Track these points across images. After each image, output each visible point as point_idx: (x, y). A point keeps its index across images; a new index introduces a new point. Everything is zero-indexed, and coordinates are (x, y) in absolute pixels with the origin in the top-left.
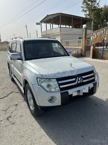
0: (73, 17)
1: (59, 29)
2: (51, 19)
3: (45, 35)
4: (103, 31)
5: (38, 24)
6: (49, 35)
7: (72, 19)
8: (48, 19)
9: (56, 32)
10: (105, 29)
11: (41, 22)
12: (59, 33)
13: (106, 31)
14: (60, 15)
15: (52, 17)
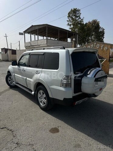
0: (59, 29)
1: (46, 40)
2: (37, 30)
3: (29, 46)
4: (94, 44)
5: (20, 34)
6: (34, 47)
7: (59, 32)
8: (33, 30)
9: (43, 44)
10: (95, 43)
11: (25, 32)
12: (46, 45)
13: (96, 44)
14: (47, 27)
15: (37, 28)
